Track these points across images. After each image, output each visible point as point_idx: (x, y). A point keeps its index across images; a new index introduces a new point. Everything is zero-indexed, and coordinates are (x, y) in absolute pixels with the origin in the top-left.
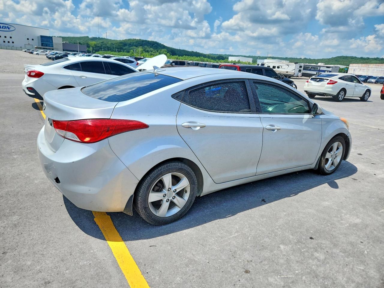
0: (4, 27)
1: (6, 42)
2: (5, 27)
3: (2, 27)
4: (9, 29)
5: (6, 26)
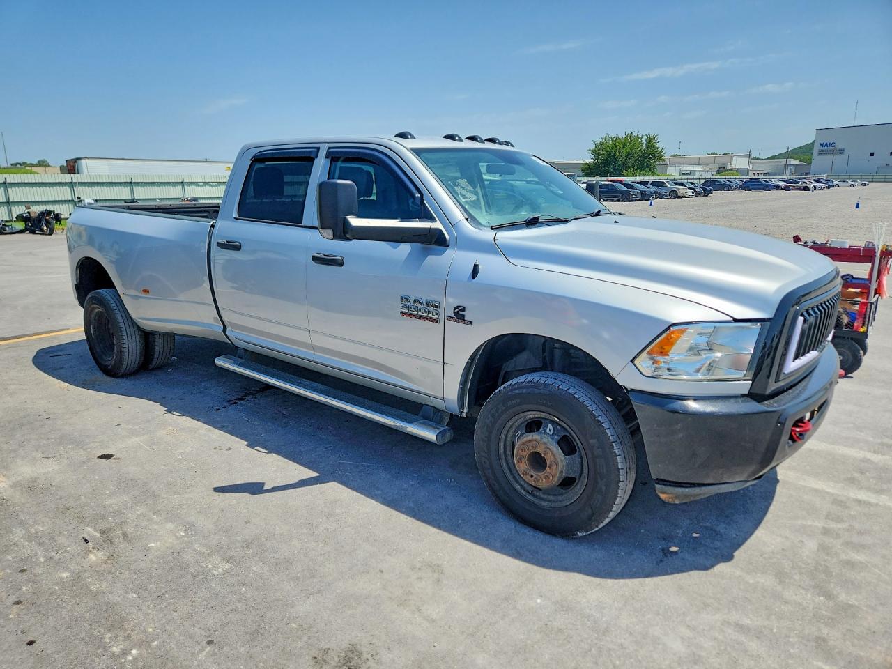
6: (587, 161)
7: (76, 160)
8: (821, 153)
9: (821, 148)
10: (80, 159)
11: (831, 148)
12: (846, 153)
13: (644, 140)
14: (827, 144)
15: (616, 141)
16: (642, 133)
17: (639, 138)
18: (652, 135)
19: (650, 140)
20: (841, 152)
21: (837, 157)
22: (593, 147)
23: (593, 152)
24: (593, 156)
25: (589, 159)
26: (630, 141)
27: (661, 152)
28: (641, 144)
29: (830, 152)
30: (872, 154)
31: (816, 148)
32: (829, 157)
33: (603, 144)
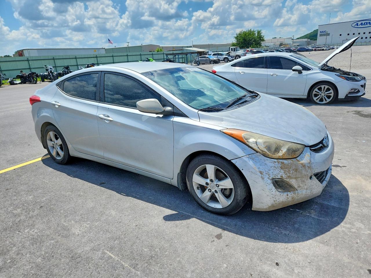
0: (365, 24)
1: (364, 38)
2: (367, 23)
3: (363, 24)
4: (370, 24)
5: (368, 21)
6: (234, 42)
8: (321, 35)
9: (321, 33)
12: (331, 35)
13: (256, 33)
14: (323, 31)
15: (245, 33)
16: (255, 30)
17: (254, 32)
20: (328, 34)
21: (328, 37)
22: (236, 36)
23: (236, 38)
24: (235, 40)
25: (234, 41)
26: (251, 33)
27: (263, 37)
29: (324, 35)
30: (341, 35)
31: (319, 34)
32: (325, 37)
33: (240, 34)
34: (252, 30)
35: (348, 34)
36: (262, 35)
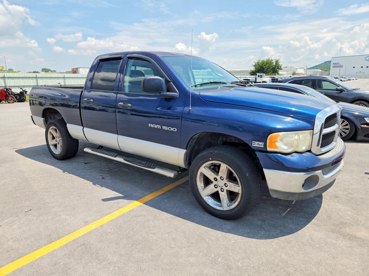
6: (252, 69)
7: (77, 69)
8: (334, 67)
9: (334, 65)
10: (78, 68)
11: (338, 65)
12: (343, 66)
13: (274, 61)
14: (336, 63)
15: (263, 63)
16: (273, 59)
17: (272, 61)
18: (277, 59)
19: (277, 62)
20: (342, 66)
21: (341, 68)
22: (254, 64)
23: (255, 66)
24: (254, 68)
26: (269, 62)
28: (273, 63)
29: (338, 67)
30: (354, 67)
31: (332, 65)
32: (339, 68)
33: (258, 63)
34: (270, 59)
35: (362, 67)
36: (280, 64)
